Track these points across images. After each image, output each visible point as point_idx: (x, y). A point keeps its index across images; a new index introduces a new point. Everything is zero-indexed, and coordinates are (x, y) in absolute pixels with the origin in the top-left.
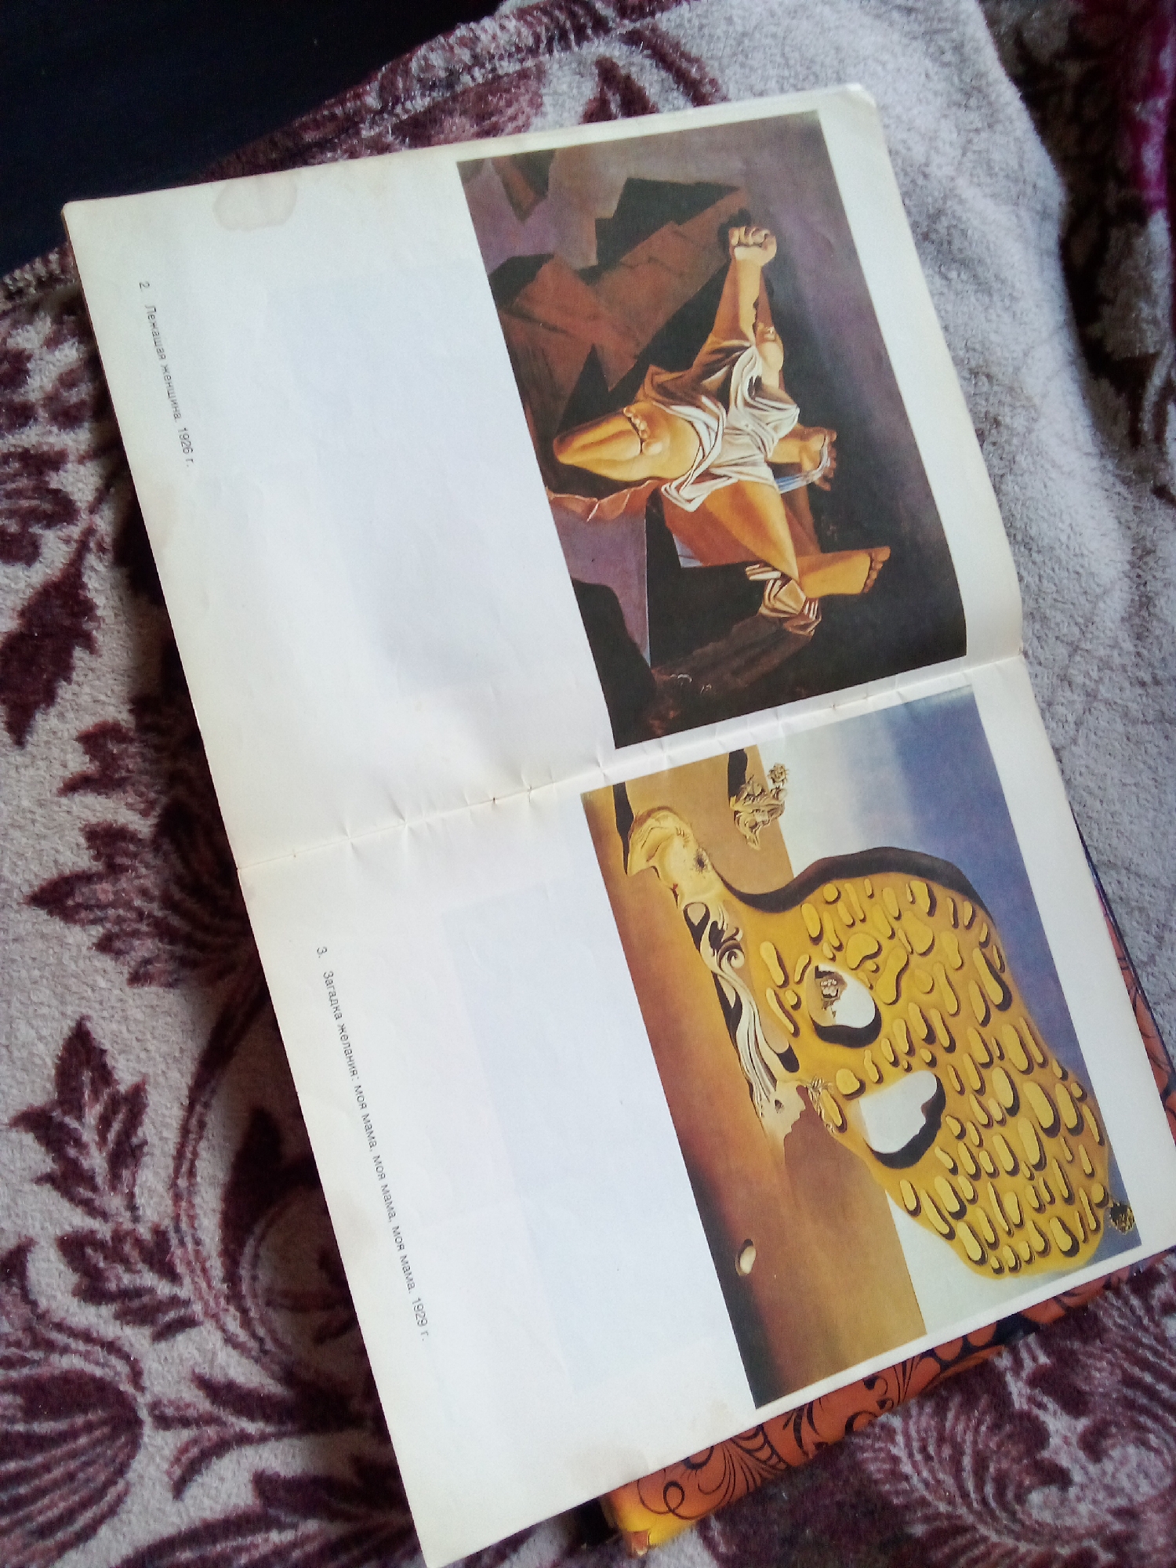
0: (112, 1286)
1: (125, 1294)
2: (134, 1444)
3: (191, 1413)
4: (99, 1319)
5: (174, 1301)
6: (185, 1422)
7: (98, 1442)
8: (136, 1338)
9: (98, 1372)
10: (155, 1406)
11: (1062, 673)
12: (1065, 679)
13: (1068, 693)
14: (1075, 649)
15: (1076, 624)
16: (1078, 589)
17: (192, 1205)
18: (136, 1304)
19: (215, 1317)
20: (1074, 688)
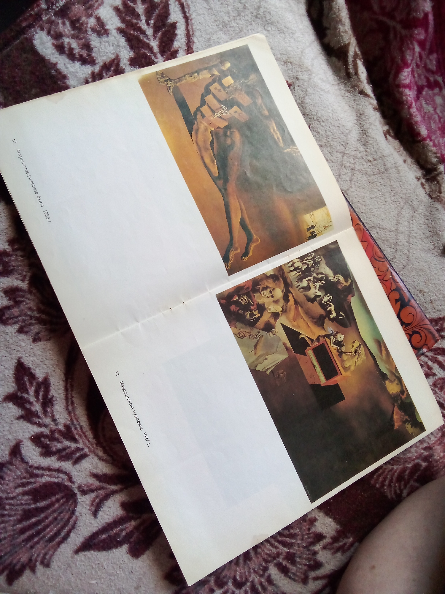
0: (54, 449)
1: (59, 451)
2: (75, 503)
3: (93, 487)
4: (52, 462)
5: (78, 449)
6: (92, 491)
7: (63, 504)
8: (67, 465)
9: (56, 480)
10: (79, 487)
11: (341, 163)
12: (343, 166)
13: (345, 170)
14: (344, 154)
15: (342, 145)
16: (340, 132)
17: (75, 415)
18: (64, 453)
19: (93, 452)
20: (346, 168)
